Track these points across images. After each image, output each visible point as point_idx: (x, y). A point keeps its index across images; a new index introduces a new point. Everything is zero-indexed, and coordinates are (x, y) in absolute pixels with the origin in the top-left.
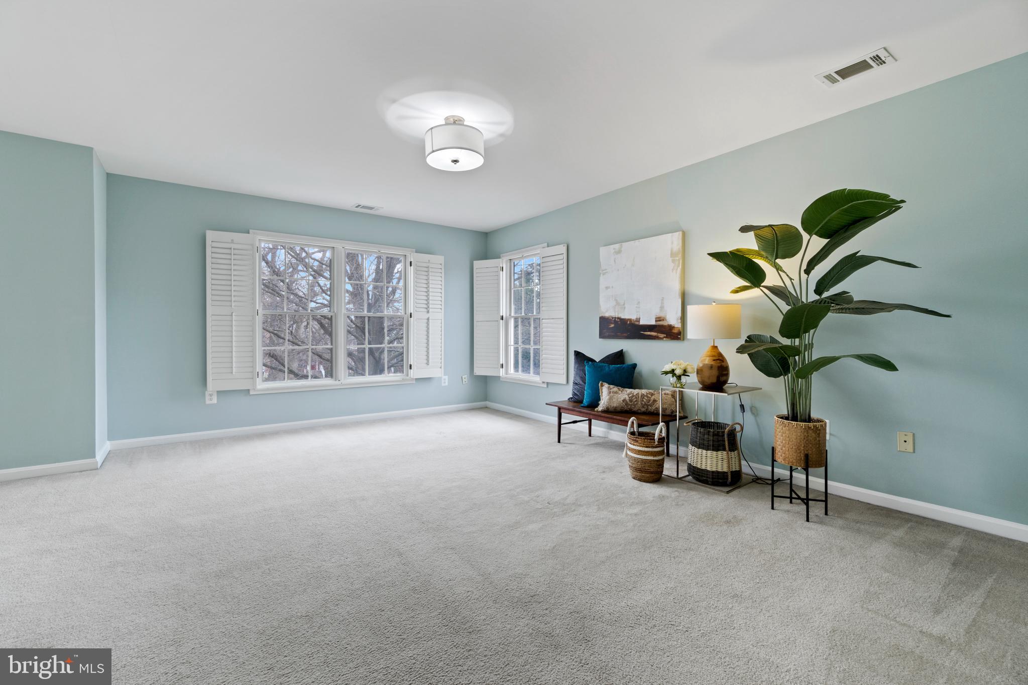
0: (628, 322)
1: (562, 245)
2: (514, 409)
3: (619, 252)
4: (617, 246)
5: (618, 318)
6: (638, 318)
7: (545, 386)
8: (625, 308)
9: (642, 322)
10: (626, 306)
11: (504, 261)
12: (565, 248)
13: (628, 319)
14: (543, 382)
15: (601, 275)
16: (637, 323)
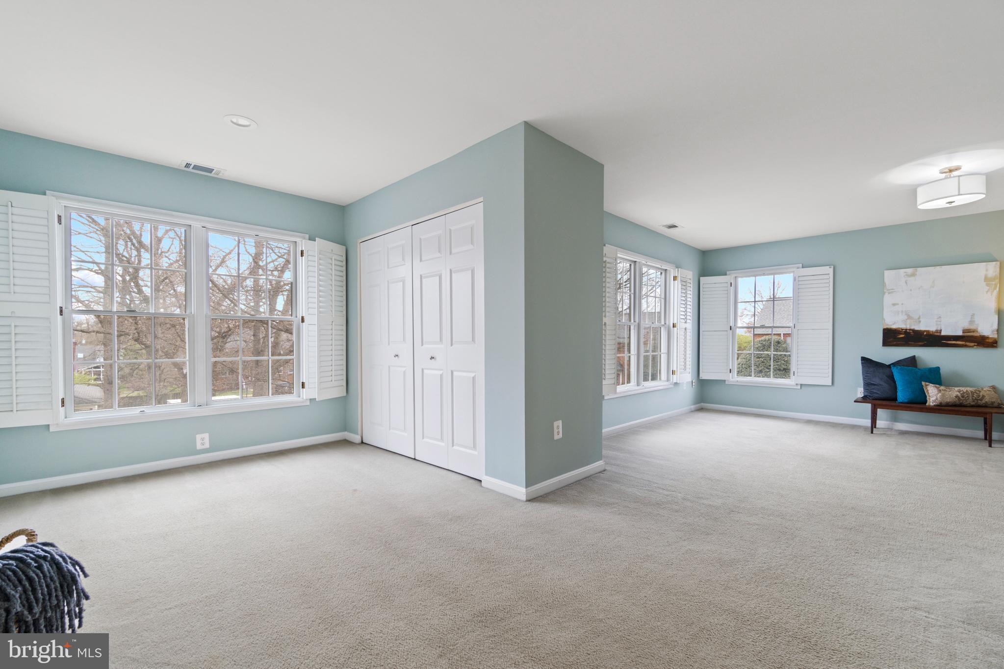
0: (925, 333)
1: (828, 267)
2: (762, 410)
3: (913, 275)
4: (910, 271)
5: (910, 330)
6: (939, 329)
7: (799, 387)
8: (920, 322)
9: (943, 333)
10: (921, 320)
11: (732, 277)
12: (832, 269)
13: (925, 331)
14: (797, 384)
15: (887, 294)
16: (938, 334)
